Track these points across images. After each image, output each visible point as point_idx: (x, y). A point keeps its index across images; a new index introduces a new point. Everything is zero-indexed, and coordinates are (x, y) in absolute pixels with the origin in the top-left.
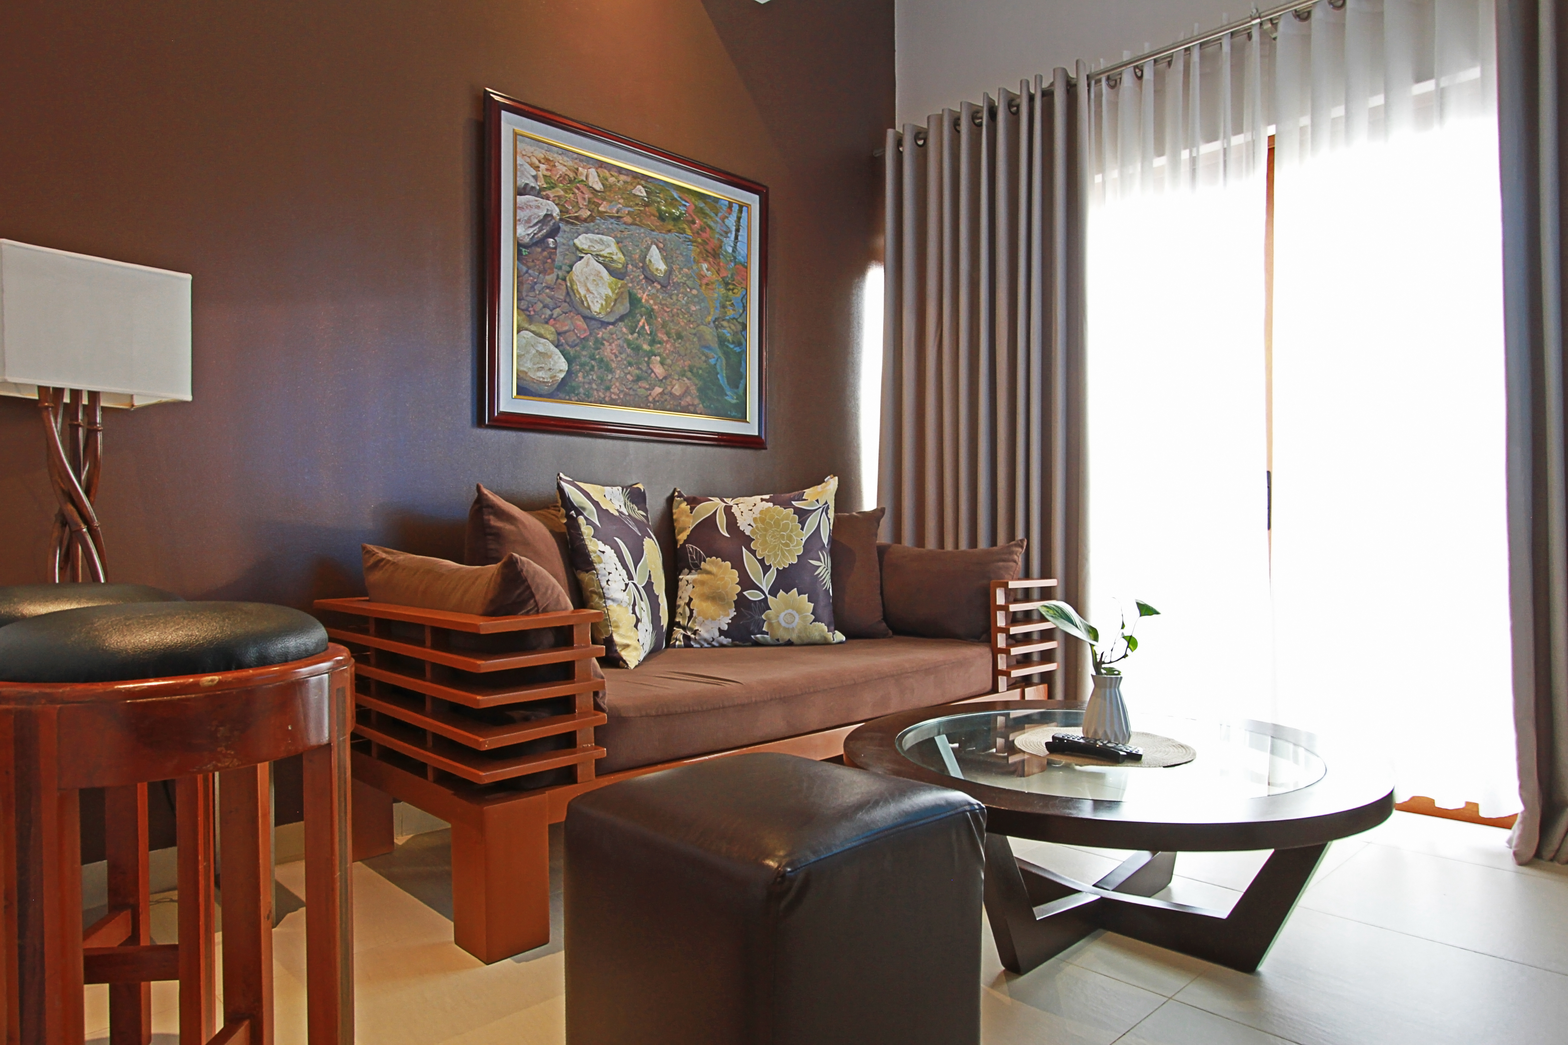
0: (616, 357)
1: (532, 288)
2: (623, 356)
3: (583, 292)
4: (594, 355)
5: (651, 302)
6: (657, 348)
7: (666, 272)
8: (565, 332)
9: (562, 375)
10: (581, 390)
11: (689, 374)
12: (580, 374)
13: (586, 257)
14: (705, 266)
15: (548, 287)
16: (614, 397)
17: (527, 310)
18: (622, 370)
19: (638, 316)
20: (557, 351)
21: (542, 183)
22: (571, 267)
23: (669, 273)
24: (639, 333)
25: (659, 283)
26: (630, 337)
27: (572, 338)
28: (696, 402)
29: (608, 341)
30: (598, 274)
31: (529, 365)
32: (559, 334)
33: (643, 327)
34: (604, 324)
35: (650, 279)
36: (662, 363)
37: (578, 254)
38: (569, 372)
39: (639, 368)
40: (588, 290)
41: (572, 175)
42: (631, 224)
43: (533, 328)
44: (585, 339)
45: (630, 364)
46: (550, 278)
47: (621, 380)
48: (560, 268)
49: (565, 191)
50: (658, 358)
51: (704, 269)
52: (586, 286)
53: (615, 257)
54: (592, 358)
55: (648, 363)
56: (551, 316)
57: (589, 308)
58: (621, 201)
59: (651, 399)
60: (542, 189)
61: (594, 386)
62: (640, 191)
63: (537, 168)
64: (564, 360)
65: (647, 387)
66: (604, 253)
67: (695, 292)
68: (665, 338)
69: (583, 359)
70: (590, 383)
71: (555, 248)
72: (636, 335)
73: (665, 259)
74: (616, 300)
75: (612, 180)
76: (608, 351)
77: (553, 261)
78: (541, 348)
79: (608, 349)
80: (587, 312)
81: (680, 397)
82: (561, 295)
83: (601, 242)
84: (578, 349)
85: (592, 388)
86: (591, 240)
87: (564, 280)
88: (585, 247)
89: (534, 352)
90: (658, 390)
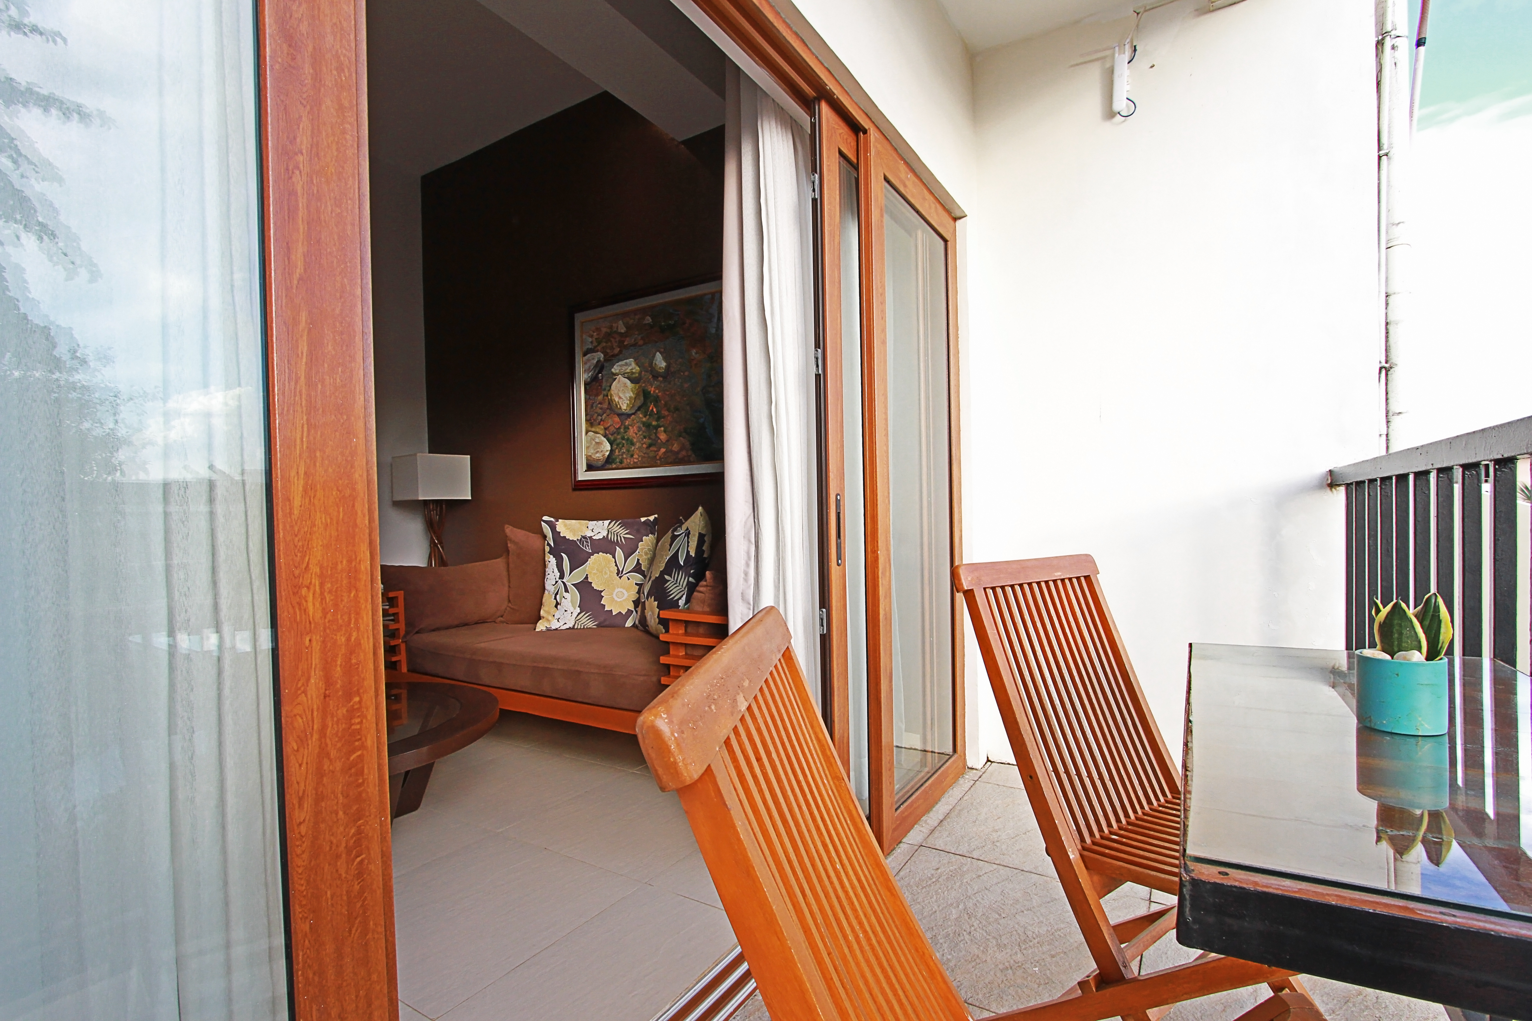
0: (636, 434)
1: (592, 407)
2: (640, 433)
3: (617, 399)
4: (624, 437)
5: (657, 391)
6: (661, 423)
7: (666, 366)
8: (609, 427)
9: (607, 453)
10: (618, 460)
11: (684, 434)
12: (617, 451)
13: (618, 377)
14: (694, 352)
15: (599, 403)
16: (635, 460)
17: (590, 420)
18: (640, 442)
19: (649, 404)
20: (605, 439)
21: (595, 344)
22: (610, 387)
23: (668, 367)
24: (649, 415)
25: (662, 376)
26: (644, 419)
27: (612, 429)
28: (690, 453)
29: (631, 426)
30: (625, 385)
31: (592, 451)
32: (606, 429)
33: (653, 409)
34: (629, 416)
35: (656, 376)
36: (665, 431)
37: (613, 377)
38: (612, 451)
39: (650, 438)
40: (620, 398)
41: (609, 331)
42: (643, 345)
43: (593, 429)
44: (619, 428)
45: (645, 437)
46: (600, 397)
47: (640, 449)
48: (605, 390)
49: (606, 342)
50: (662, 429)
51: (694, 354)
52: (618, 395)
53: (634, 371)
54: (623, 438)
55: (656, 434)
56: (601, 420)
57: (620, 408)
58: (636, 333)
59: (658, 458)
60: (596, 347)
61: (625, 456)
62: (648, 320)
63: (592, 336)
64: (608, 444)
65: (656, 449)
66: (628, 371)
67: (686, 373)
68: (666, 413)
69: (618, 441)
70: (622, 455)
71: (602, 379)
72: (648, 417)
73: (665, 359)
74: (635, 398)
75: (631, 322)
76: (631, 432)
77: (601, 386)
78: (597, 440)
79: (632, 430)
80: (619, 412)
81: (677, 453)
82: (605, 406)
83: (626, 364)
84: (615, 435)
85: (623, 458)
86: (621, 366)
87: (607, 396)
88: (617, 371)
89: (594, 443)
90: (663, 450)
